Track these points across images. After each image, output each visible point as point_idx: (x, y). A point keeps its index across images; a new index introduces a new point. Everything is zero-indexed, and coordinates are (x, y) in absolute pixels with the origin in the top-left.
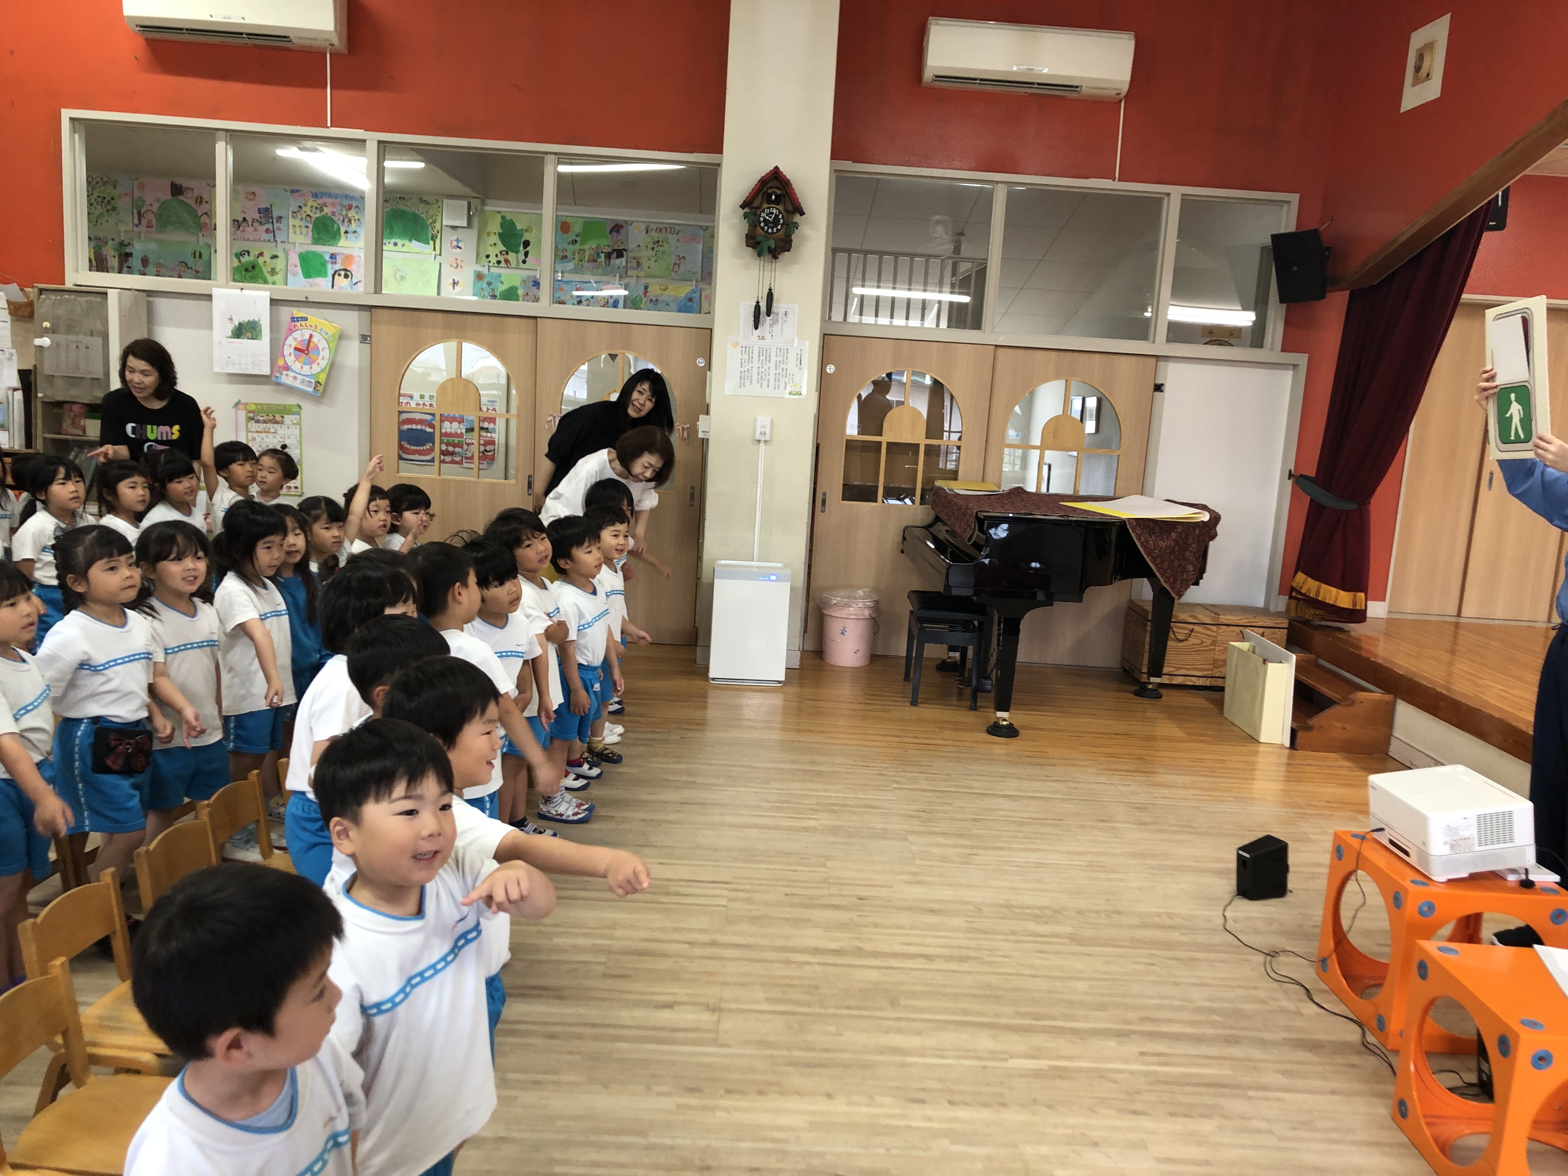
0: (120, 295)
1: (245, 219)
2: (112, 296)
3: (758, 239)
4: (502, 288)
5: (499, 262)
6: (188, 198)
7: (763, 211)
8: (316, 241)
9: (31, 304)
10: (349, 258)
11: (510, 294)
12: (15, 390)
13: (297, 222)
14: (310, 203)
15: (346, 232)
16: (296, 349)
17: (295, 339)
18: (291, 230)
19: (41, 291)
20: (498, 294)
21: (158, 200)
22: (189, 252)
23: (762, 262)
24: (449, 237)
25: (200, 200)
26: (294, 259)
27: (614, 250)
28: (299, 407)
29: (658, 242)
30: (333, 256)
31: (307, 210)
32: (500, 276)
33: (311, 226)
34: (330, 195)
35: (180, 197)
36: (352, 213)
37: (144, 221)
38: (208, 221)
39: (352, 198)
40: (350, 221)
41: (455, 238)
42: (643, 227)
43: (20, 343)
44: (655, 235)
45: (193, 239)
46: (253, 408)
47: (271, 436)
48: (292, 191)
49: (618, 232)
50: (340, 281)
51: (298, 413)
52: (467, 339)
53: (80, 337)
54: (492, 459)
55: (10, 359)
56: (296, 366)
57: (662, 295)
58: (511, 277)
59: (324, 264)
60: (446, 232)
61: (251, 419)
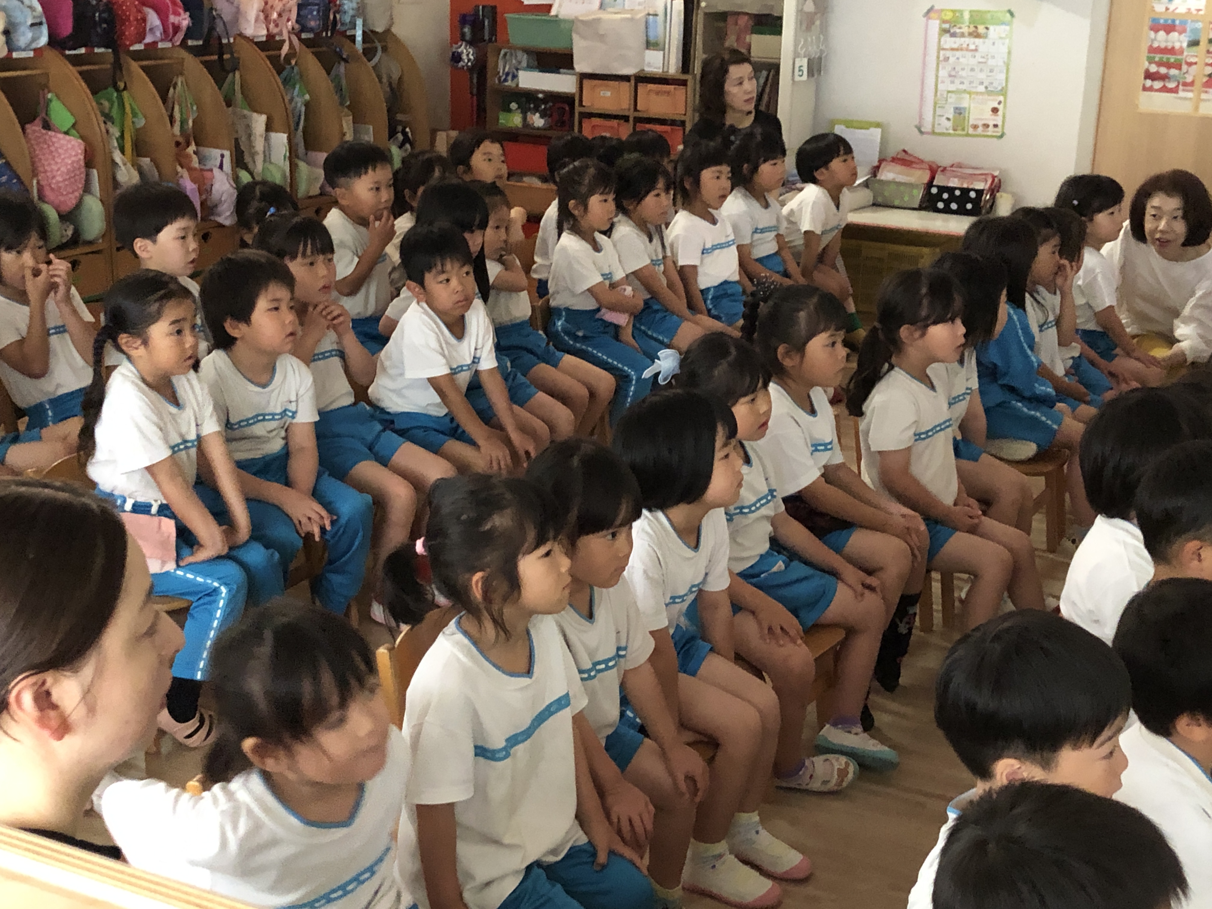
28: (1012, 14)
46: (949, 16)
47: (969, 54)
51: (1010, 23)
61: (946, 31)
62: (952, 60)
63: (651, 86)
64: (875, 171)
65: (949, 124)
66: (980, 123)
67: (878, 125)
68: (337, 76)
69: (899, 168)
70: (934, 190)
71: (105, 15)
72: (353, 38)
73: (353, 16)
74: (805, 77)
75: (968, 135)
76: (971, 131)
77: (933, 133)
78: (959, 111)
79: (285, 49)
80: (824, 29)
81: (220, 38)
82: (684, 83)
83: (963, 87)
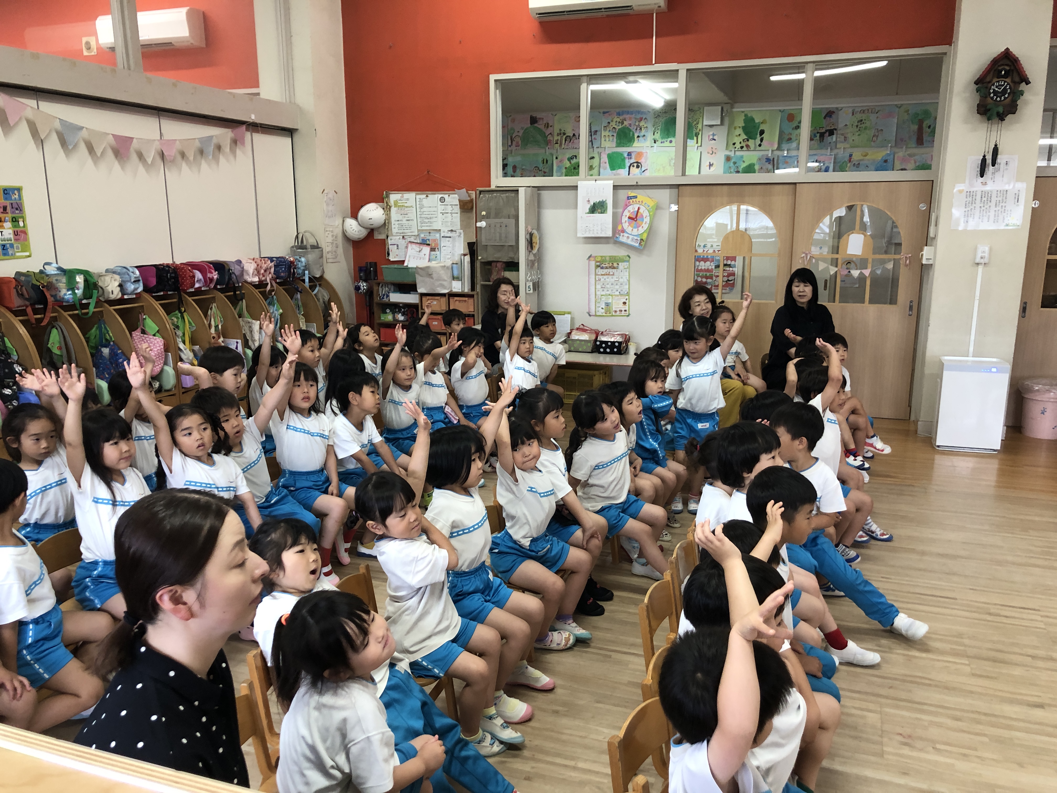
0: (526, 191)
1: (574, 135)
2: (522, 191)
3: (988, 107)
4: (744, 165)
5: (742, 147)
6: (540, 125)
7: (993, 85)
8: (618, 145)
9: (472, 200)
10: (640, 154)
11: (750, 169)
12: (465, 255)
13: (607, 133)
14: (615, 120)
15: (638, 137)
16: (629, 218)
17: (629, 211)
18: (603, 139)
19: (481, 192)
20: (740, 170)
21: (522, 128)
22: (541, 160)
23: (990, 126)
24: (708, 133)
25: (547, 126)
26: (605, 158)
27: (826, 131)
28: (629, 257)
29: (861, 120)
30: (629, 154)
31: (613, 124)
32: (742, 157)
33: (615, 135)
34: (628, 113)
35: (536, 125)
36: (642, 124)
37: (514, 143)
38: (551, 139)
39: (643, 113)
40: (641, 129)
41: (711, 133)
42: (850, 110)
43: (465, 226)
44: (859, 116)
45: (543, 151)
46: (599, 259)
47: (610, 277)
48: (604, 113)
49: (831, 116)
50: (634, 170)
51: (628, 261)
52: (743, 203)
53: (502, 220)
54: (733, 285)
55: (459, 236)
56: (629, 229)
57: (862, 160)
58: (751, 157)
59: (623, 160)
60: (705, 129)
61: (598, 266)
62: (602, 280)
63: (456, 298)
64: (569, 334)
65: (603, 311)
66: (618, 310)
67: (569, 313)
68: (297, 299)
69: (579, 333)
70: (598, 343)
71: (173, 275)
72: (304, 281)
73: (304, 270)
74: (532, 291)
75: (612, 316)
76: (614, 314)
77: (596, 316)
78: (607, 304)
79: (269, 287)
80: (540, 268)
81: (234, 284)
82: (472, 296)
83: (608, 293)
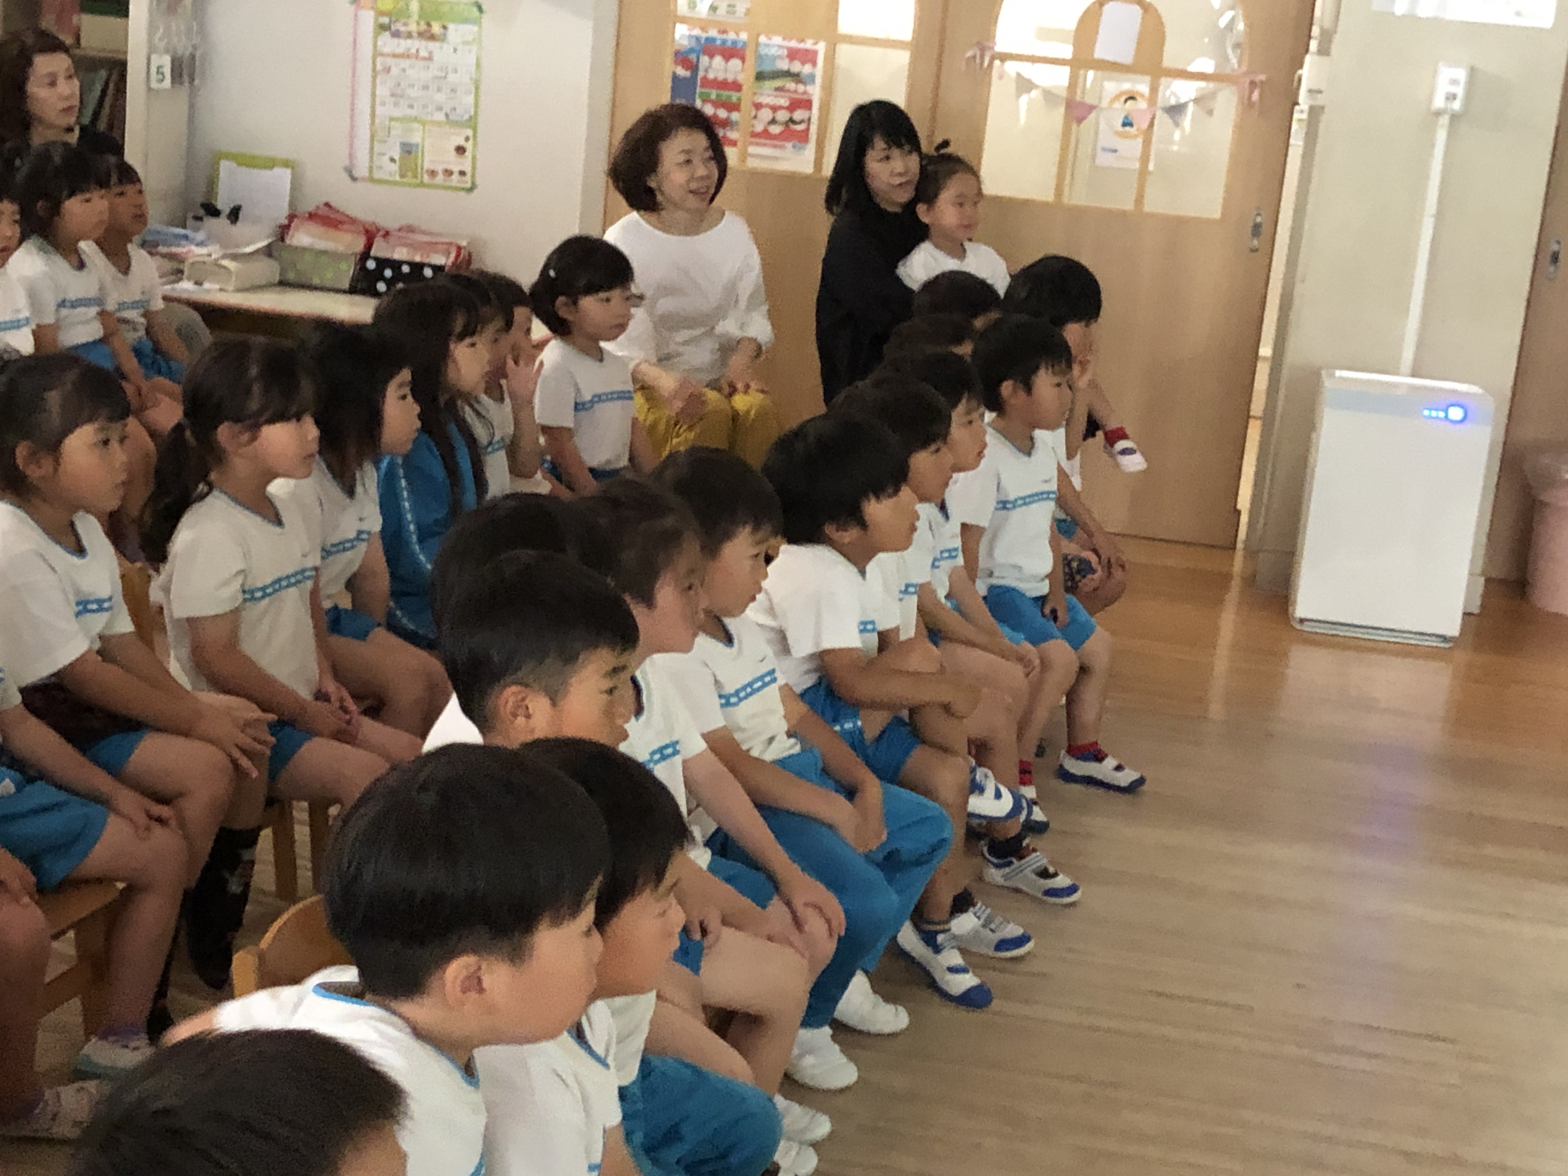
28: (480, 9)
46: (389, 5)
47: (419, 64)
51: (477, 22)
54: (804, 137)
61: (383, 28)
62: (394, 71)
64: (283, 231)
65: (395, 167)
66: (440, 168)
67: (286, 164)
69: (315, 228)
70: (371, 265)
74: (167, 82)
75: (422, 185)
76: (426, 178)
77: (372, 180)
78: (408, 149)
83: (413, 113)
